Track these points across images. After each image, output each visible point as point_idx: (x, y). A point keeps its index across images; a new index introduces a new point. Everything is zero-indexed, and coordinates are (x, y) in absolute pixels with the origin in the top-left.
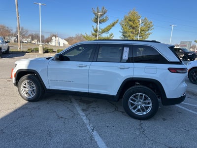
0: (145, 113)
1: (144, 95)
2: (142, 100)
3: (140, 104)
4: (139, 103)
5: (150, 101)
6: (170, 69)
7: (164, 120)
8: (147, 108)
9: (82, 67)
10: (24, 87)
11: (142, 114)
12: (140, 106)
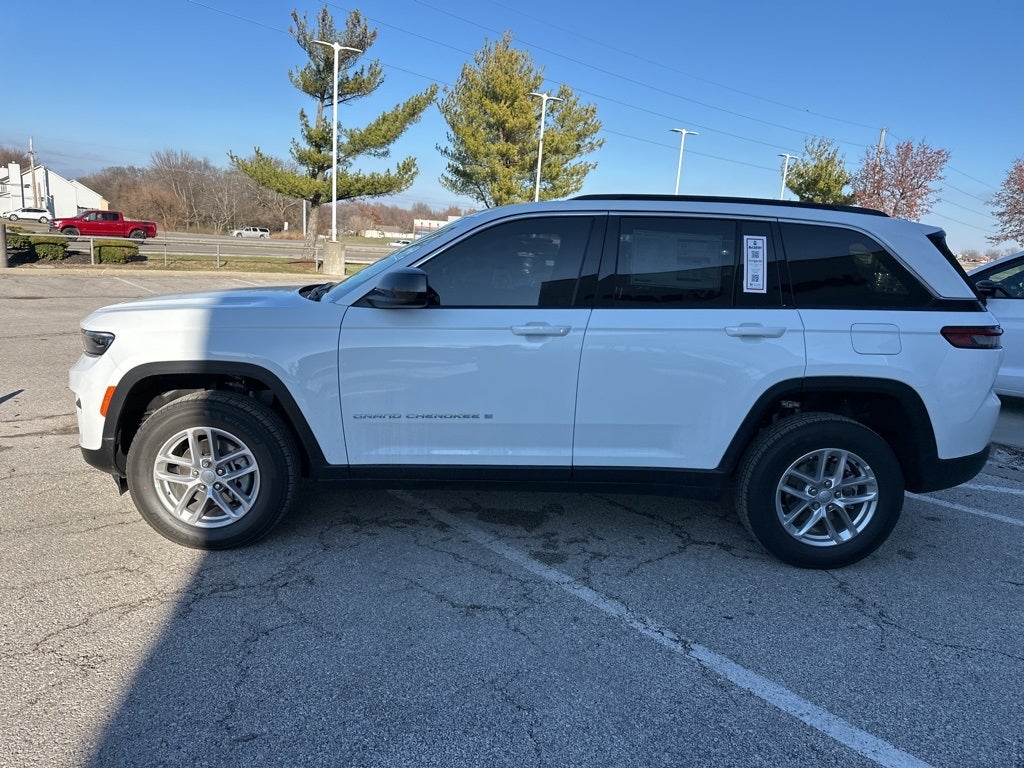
0: (846, 535)
1: (845, 454)
2: (835, 480)
4: (823, 493)
5: (872, 478)
6: (949, 333)
7: (906, 554)
8: (854, 510)
9: (541, 336)
10: (171, 468)
11: (834, 543)
12: (827, 509)
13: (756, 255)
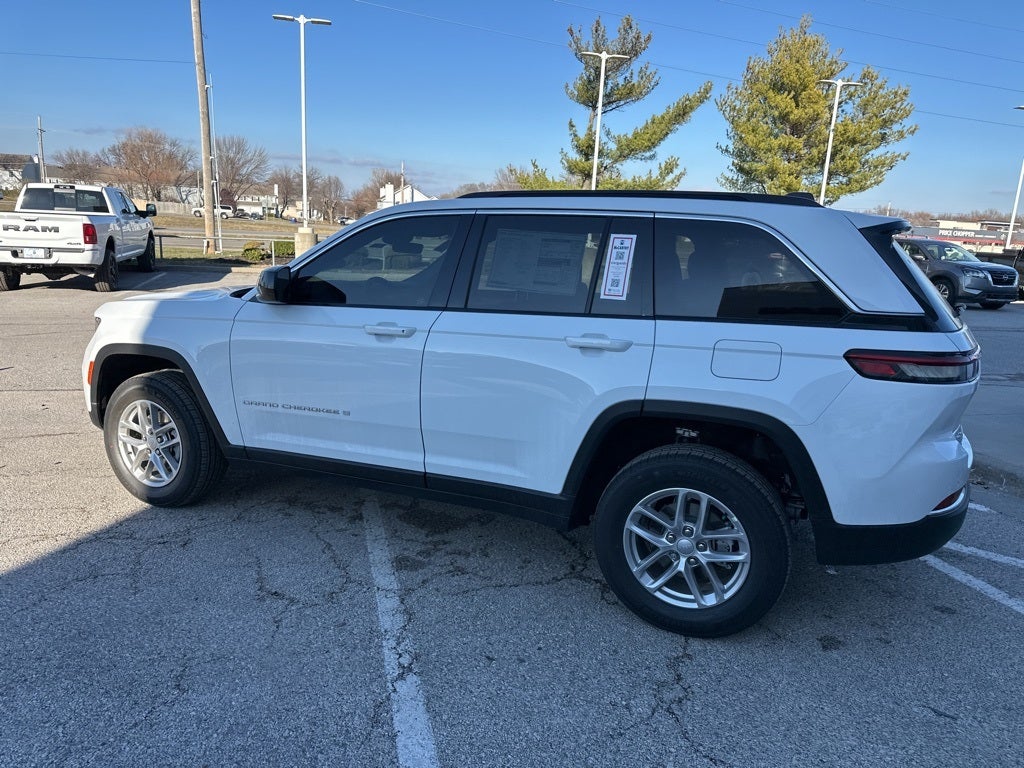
0: (710, 600)
1: (705, 497)
2: (697, 528)
3: (685, 547)
4: (684, 542)
5: (742, 535)
6: (853, 357)
7: (828, 644)
8: (725, 572)
9: (391, 336)
10: (133, 434)
11: (695, 606)
12: (688, 561)
13: (620, 256)
